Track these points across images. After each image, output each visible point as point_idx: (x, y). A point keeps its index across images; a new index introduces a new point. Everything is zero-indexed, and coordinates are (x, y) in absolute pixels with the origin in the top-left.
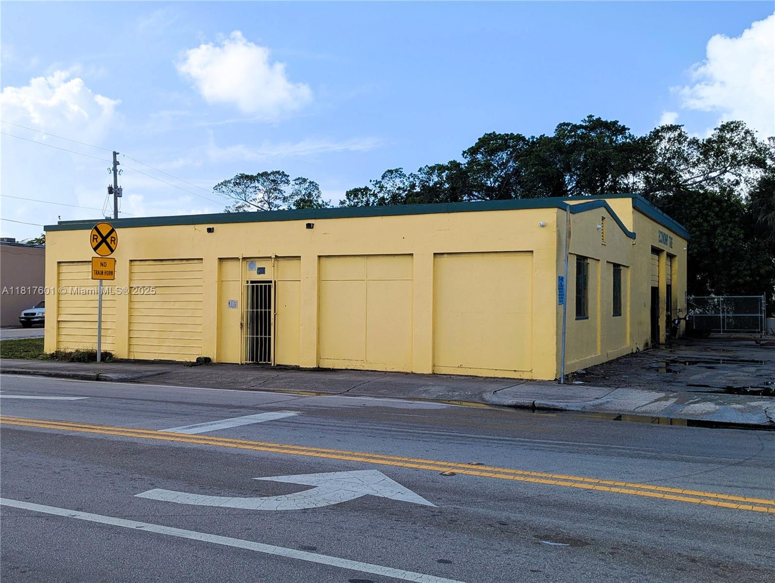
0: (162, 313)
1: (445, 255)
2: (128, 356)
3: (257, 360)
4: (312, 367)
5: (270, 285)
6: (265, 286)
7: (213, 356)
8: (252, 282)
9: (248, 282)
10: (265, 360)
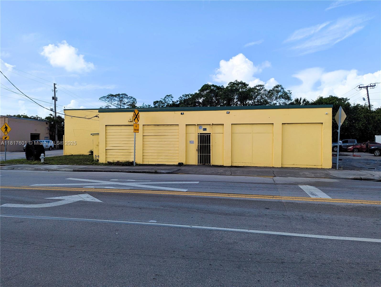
0: (159, 146)
1: (286, 124)
2: (143, 163)
3: (204, 163)
4: (229, 166)
5: (210, 135)
6: (208, 135)
7: (184, 162)
8: (200, 134)
9: (198, 134)
10: (208, 163)
